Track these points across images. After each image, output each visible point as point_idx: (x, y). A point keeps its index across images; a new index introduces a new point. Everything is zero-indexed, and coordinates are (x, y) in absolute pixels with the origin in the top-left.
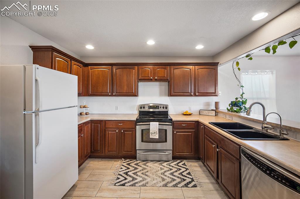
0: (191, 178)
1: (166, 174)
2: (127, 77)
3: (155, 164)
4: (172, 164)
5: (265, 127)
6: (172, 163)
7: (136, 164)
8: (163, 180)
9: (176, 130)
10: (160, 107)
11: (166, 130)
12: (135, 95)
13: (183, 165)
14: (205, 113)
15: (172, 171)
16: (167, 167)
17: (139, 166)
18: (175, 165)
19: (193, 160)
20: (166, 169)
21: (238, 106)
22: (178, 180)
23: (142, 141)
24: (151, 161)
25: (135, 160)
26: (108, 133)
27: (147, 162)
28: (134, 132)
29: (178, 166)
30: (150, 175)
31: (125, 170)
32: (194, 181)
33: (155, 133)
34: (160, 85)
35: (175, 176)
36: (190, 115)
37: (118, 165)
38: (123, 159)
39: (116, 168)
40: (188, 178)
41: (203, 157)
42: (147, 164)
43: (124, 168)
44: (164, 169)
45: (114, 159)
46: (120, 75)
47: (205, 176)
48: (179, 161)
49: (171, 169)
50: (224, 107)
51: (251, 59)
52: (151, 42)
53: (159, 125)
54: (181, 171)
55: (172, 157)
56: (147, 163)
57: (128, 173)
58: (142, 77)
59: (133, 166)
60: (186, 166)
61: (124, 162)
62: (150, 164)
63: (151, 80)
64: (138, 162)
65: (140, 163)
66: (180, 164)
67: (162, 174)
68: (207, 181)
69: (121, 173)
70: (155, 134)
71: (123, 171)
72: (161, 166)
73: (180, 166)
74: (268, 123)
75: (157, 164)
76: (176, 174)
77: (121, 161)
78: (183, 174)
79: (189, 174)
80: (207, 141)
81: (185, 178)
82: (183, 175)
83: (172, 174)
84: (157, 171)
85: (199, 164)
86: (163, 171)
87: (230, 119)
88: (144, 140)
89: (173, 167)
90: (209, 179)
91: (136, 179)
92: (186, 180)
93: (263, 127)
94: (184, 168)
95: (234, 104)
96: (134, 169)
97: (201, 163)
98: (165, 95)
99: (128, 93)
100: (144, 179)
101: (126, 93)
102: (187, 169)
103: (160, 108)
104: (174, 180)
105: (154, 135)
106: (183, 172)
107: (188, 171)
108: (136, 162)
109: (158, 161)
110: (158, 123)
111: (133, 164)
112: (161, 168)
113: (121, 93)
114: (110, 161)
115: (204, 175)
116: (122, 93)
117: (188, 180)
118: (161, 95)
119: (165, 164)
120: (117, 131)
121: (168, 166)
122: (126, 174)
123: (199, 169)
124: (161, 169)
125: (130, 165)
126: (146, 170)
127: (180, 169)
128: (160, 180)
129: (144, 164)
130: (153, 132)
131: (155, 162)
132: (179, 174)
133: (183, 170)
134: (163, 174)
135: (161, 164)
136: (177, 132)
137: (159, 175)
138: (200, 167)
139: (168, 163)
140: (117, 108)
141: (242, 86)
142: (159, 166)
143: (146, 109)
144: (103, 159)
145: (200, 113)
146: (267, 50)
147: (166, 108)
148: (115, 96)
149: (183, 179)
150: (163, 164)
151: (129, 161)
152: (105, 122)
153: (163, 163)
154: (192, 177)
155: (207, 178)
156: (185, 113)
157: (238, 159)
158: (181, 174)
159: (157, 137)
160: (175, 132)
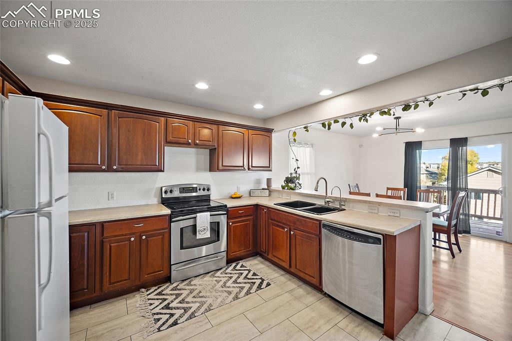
0: (260, 279)
1: (228, 285)
2: (144, 135)
3: (205, 279)
4: (229, 270)
5: (328, 201)
6: (226, 269)
7: (175, 289)
8: (230, 293)
9: (231, 221)
10: (198, 189)
11: (218, 223)
12: (160, 169)
13: (241, 267)
14: (257, 193)
15: (233, 279)
16: (224, 277)
17: (180, 289)
18: (232, 270)
19: (250, 258)
20: (224, 280)
21: (293, 183)
22: (248, 286)
23: (182, 248)
24: (196, 277)
25: (168, 285)
26: (111, 246)
27: (189, 280)
28: (166, 236)
29: (237, 270)
30: (208, 294)
31: (160, 304)
32: (264, 280)
33: (205, 229)
34: (197, 154)
35: (240, 283)
36: (240, 197)
37: (139, 303)
38: (143, 290)
39: (139, 309)
40: (256, 279)
41: (266, 250)
42: (192, 283)
43: (157, 303)
44: (221, 280)
45: (123, 295)
46: (129, 131)
47: (272, 271)
48: (234, 264)
49: (231, 278)
50: (277, 184)
51: (307, 131)
52: (202, 86)
53: (210, 216)
54: (244, 275)
55: (227, 260)
56: (190, 282)
57: (170, 306)
58: (172, 138)
59: (171, 294)
60: (246, 267)
61: (148, 293)
62: (196, 281)
63: (187, 144)
64: (175, 285)
65: (178, 285)
66: (238, 267)
67: (222, 287)
68: (277, 275)
69: (157, 310)
70: (205, 231)
71: (157, 307)
72: (215, 279)
73: (239, 270)
74: (330, 197)
75: (207, 278)
76: (241, 280)
77: (141, 293)
78: (248, 277)
79: (254, 274)
80: (274, 227)
81: (253, 281)
82: (249, 279)
83: (235, 282)
84: (213, 287)
85: (258, 261)
86: (221, 283)
87: (288, 198)
88: (184, 246)
89: (231, 274)
90: (278, 272)
91: (190, 308)
92: (255, 282)
93: (326, 201)
94: (245, 270)
95: (289, 180)
96: (174, 297)
97: (260, 259)
98: (205, 170)
99: (145, 165)
100: (202, 304)
101: (142, 165)
102: (249, 271)
103: (200, 190)
104: (242, 288)
105: (203, 233)
106: (247, 275)
107: (252, 273)
108: (171, 287)
109: (206, 273)
110: (209, 213)
111: (168, 291)
112: (216, 281)
113: (130, 165)
114: (116, 303)
115: (270, 271)
116: (132, 165)
117: (258, 282)
118: (198, 169)
119: (218, 274)
120: (133, 239)
121: (224, 275)
122: (167, 307)
123: (262, 266)
124: (218, 282)
125: (163, 294)
126: (197, 292)
127: (242, 274)
128: (226, 294)
129: (188, 285)
130: (201, 229)
131: (203, 275)
132: (244, 279)
133: (245, 273)
134: (225, 286)
135: (213, 276)
136: (233, 223)
137: (220, 289)
138: (262, 263)
139: (221, 271)
140: (110, 196)
141: (297, 160)
142: (211, 279)
143: (176, 194)
144: (93, 306)
145: (250, 194)
146: (324, 125)
147: (208, 190)
148: (116, 171)
149: (252, 282)
150: (216, 275)
151: (156, 290)
152: (103, 225)
153: (215, 273)
154: (260, 277)
155: (274, 272)
156: (235, 196)
157: (317, 235)
158: (246, 277)
159: (208, 235)
160: (231, 224)
